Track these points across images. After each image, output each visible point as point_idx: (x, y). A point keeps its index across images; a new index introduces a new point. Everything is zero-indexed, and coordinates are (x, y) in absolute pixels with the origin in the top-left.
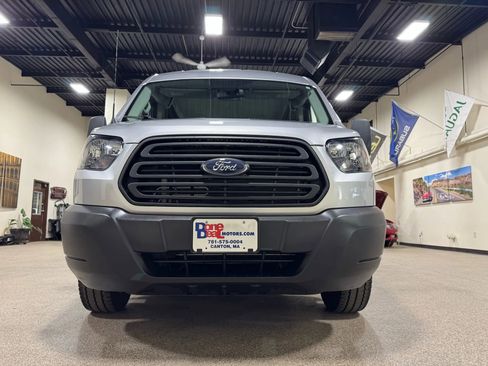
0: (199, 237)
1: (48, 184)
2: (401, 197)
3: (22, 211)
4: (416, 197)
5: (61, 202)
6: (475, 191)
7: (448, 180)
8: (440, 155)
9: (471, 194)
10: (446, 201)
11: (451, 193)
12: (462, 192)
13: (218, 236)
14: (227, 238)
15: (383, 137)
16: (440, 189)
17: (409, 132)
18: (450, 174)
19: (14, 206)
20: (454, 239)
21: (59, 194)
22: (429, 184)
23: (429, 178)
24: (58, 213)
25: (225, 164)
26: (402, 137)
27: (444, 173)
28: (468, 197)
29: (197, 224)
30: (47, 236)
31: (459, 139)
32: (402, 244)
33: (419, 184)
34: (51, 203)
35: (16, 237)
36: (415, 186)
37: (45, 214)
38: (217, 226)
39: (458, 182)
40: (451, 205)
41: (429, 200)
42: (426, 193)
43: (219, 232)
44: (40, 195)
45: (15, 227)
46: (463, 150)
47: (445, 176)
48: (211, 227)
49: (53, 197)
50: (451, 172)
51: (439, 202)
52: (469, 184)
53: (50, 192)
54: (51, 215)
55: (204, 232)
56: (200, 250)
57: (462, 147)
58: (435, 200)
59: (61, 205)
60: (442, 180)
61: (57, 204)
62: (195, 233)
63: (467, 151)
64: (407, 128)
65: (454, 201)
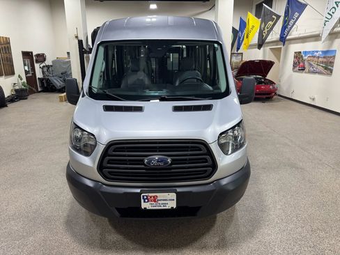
0: (145, 202)
1: (32, 53)
2: (284, 62)
3: (19, 76)
4: (295, 65)
5: (43, 64)
6: (335, 69)
7: (319, 57)
8: (316, 37)
9: (331, 71)
10: (314, 72)
11: (319, 67)
12: (326, 68)
13: (155, 201)
14: (159, 202)
15: (278, 17)
16: (312, 63)
17: (297, 18)
18: (321, 53)
19: (13, 73)
20: (313, 99)
21: (41, 58)
22: (305, 58)
23: (306, 53)
24: (43, 72)
25: (158, 162)
26: (292, 22)
27: (317, 52)
28: (329, 72)
29: (143, 196)
30: (39, 90)
31: (333, 28)
32: (280, 96)
33: (298, 55)
34: (37, 66)
35: (20, 95)
36: (295, 57)
37: (34, 74)
38: (154, 197)
39: (325, 60)
40: (317, 76)
41: (303, 69)
42: (301, 64)
43: (155, 199)
44: (28, 61)
45: (17, 88)
46: (334, 36)
47: (317, 54)
48: (151, 197)
49: (37, 62)
50: (323, 52)
51: (309, 72)
52: (332, 63)
53: (34, 58)
54: (39, 75)
55: (147, 199)
56: (145, 208)
57: (333, 35)
58: (307, 70)
59: (44, 66)
60: (315, 57)
61: (41, 66)
62: (142, 201)
63: (336, 38)
64: (297, 14)
65: (320, 73)
